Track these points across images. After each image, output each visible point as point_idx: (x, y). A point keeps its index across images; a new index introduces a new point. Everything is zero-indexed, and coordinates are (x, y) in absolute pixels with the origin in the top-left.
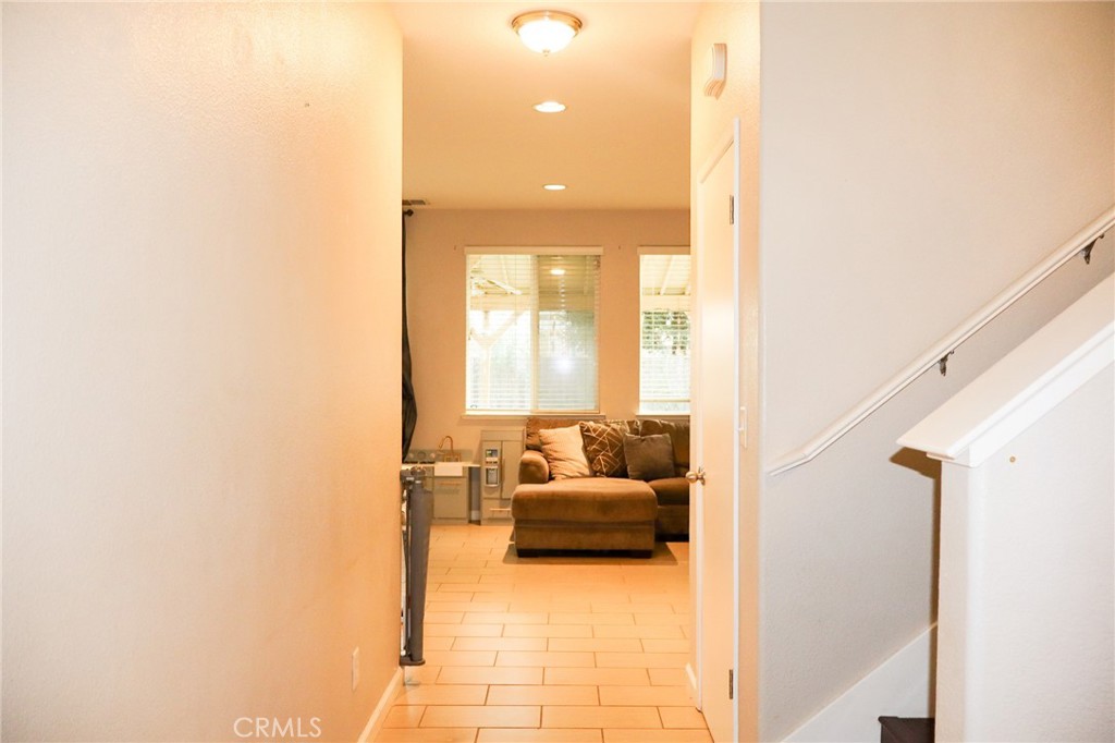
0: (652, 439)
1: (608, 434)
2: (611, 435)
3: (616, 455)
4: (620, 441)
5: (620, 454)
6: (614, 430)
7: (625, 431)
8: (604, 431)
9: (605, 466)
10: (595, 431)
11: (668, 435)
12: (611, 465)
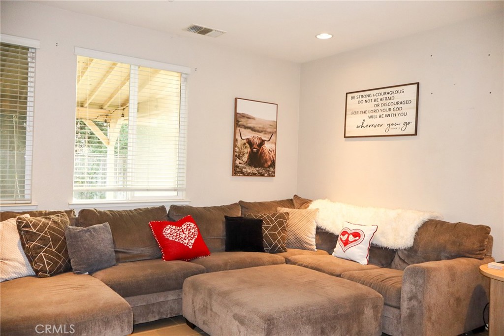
0: (94, 228)
1: (50, 228)
2: (53, 229)
3: (59, 250)
4: (63, 234)
5: (63, 249)
6: (55, 222)
7: (66, 223)
8: (45, 225)
9: (49, 264)
10: (35, 225)
11: (107, 224)
12: (56, 263)
